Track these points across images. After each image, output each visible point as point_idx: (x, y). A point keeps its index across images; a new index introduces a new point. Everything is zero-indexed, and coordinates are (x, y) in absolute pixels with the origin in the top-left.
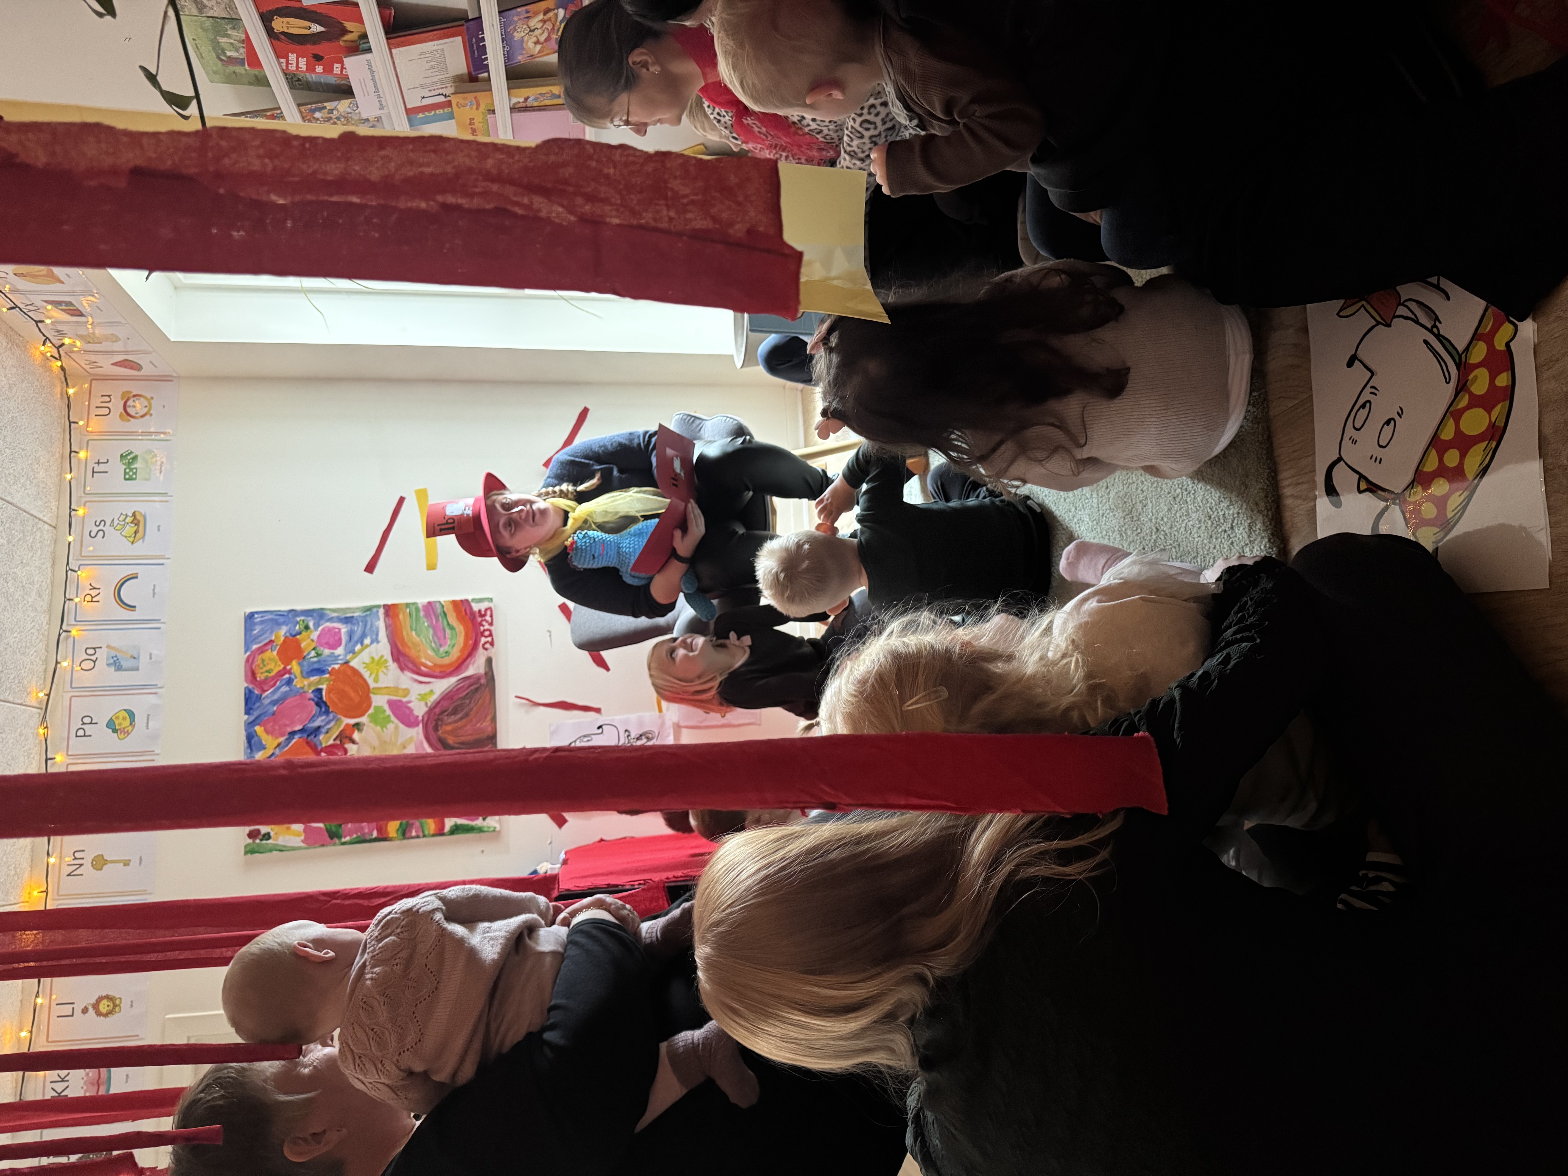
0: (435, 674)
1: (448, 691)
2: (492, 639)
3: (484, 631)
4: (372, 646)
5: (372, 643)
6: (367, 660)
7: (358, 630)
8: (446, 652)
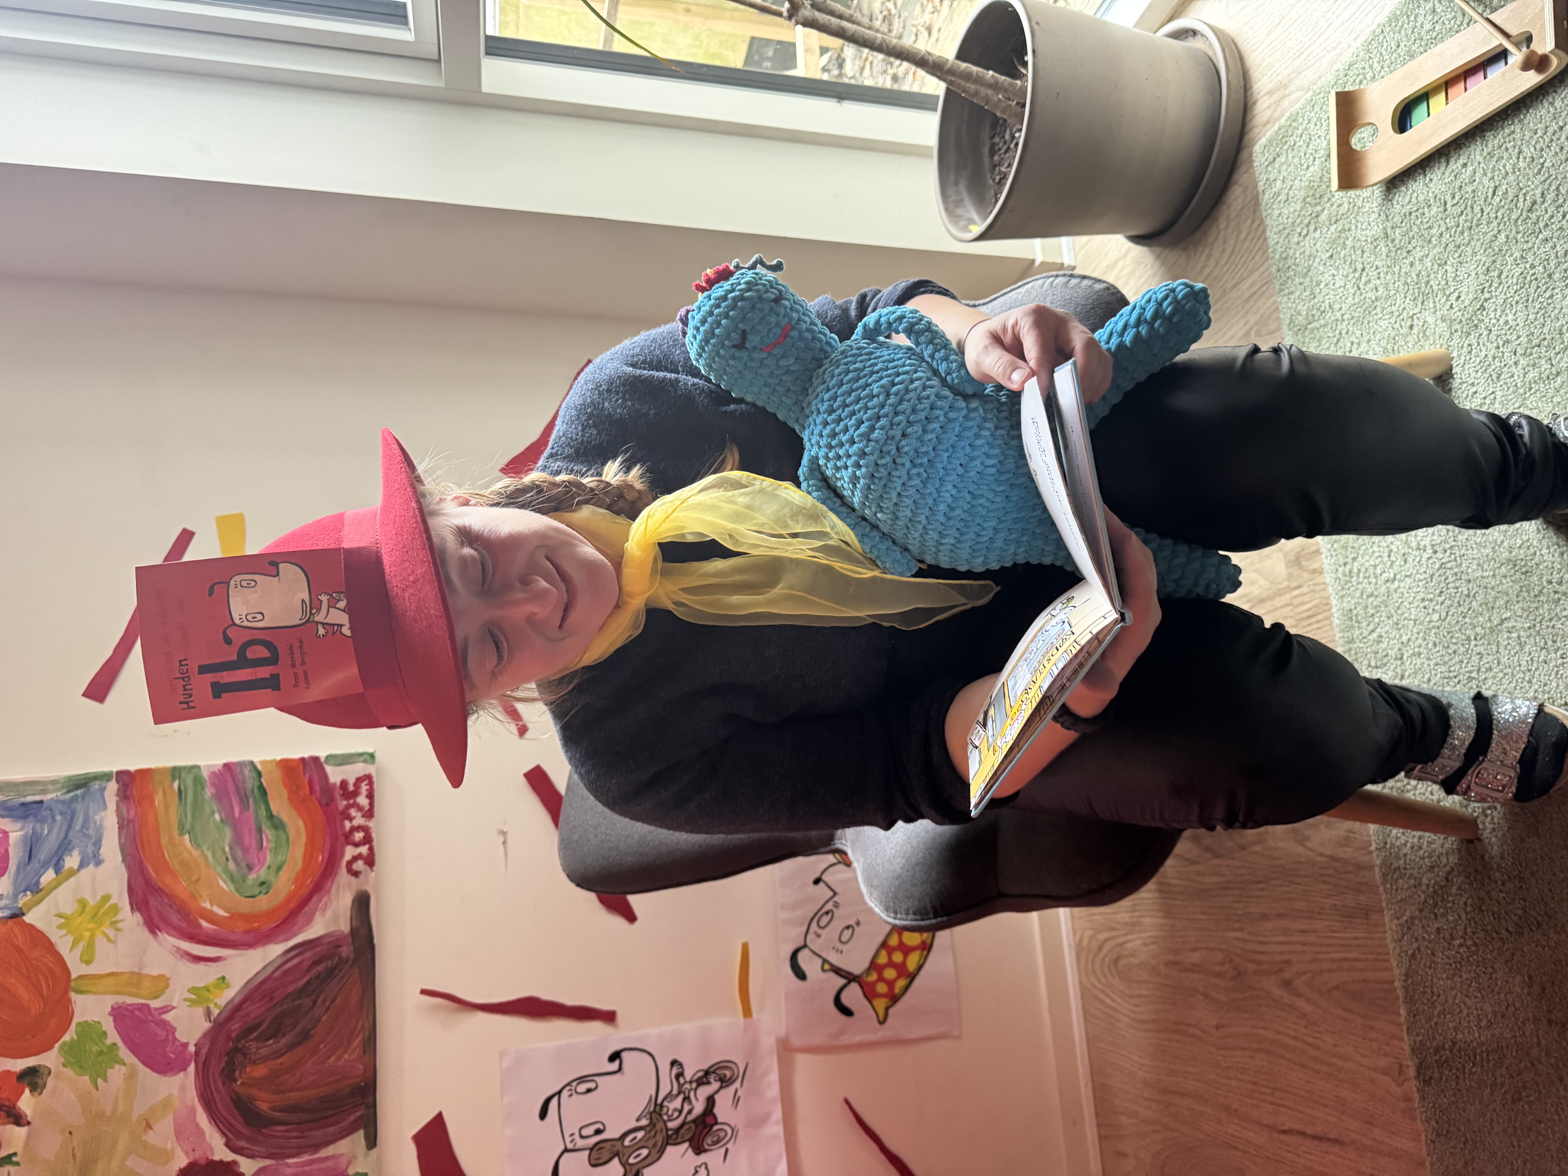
0: (232, 937)
1: (260, 978)
2: (371, 849)
3: (354, 829)
4: (84, 872)
5: (82, 865)
6: (68, 909)
7: (52, 836)
8: (263, 883)
